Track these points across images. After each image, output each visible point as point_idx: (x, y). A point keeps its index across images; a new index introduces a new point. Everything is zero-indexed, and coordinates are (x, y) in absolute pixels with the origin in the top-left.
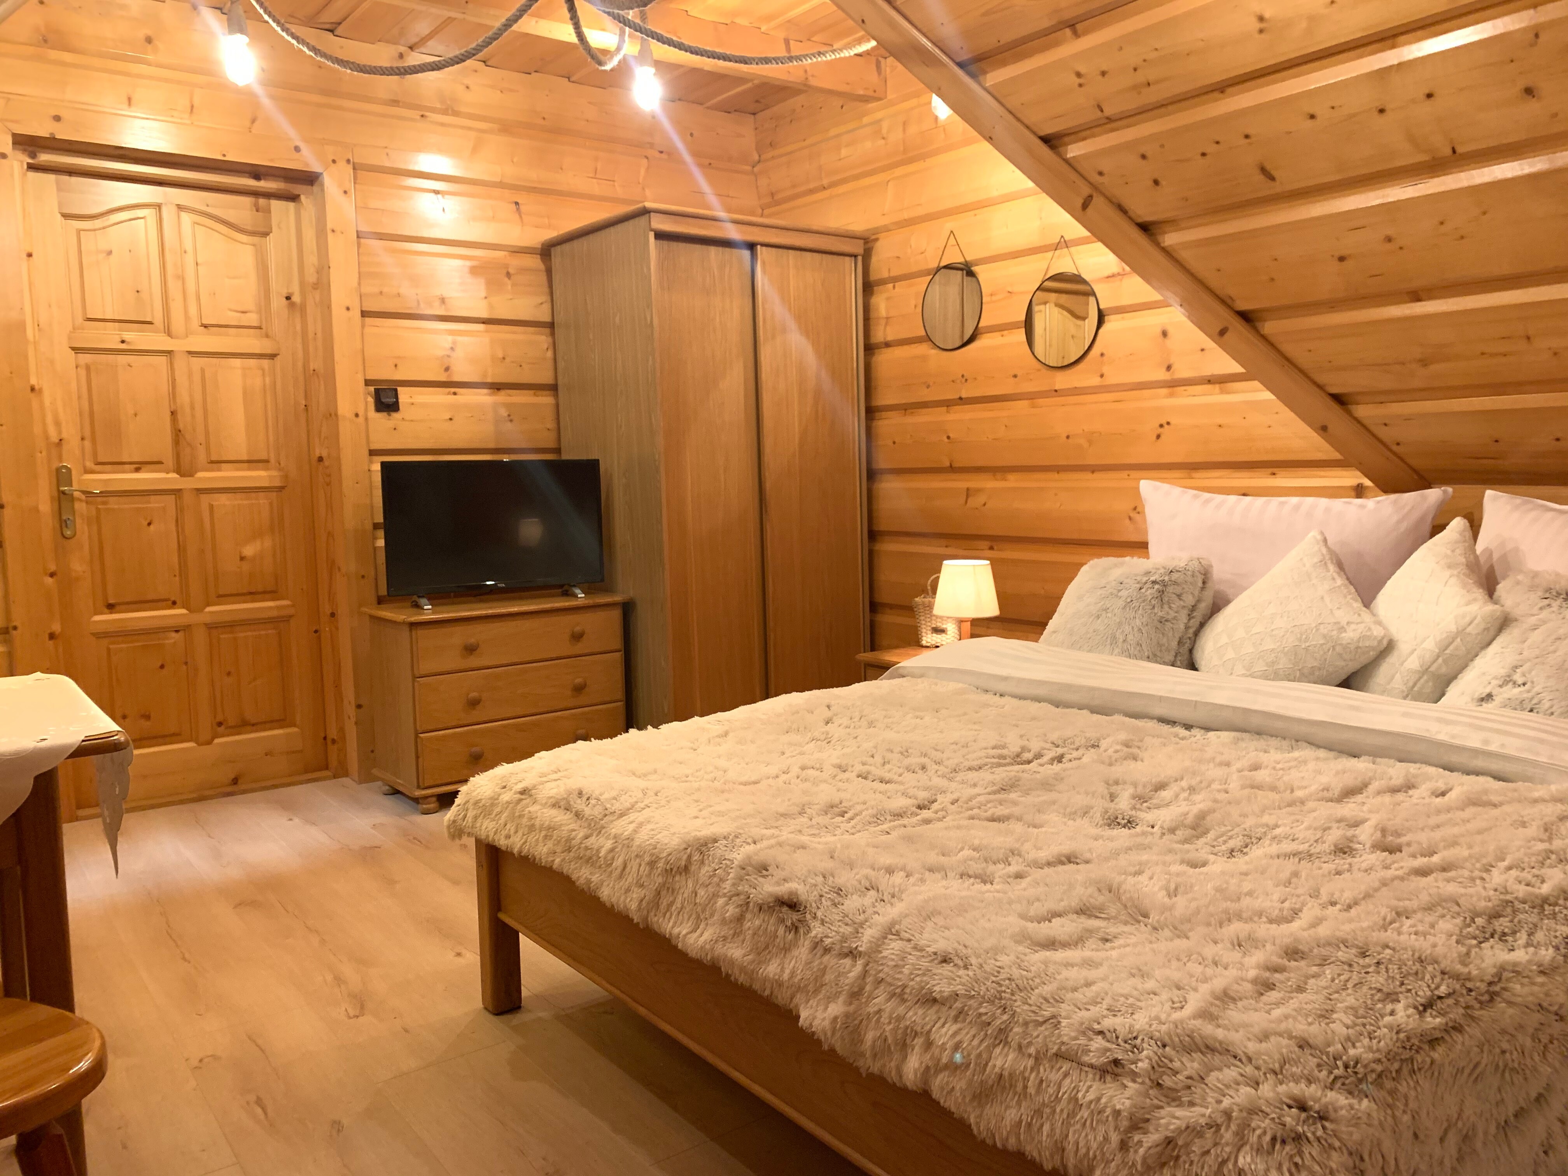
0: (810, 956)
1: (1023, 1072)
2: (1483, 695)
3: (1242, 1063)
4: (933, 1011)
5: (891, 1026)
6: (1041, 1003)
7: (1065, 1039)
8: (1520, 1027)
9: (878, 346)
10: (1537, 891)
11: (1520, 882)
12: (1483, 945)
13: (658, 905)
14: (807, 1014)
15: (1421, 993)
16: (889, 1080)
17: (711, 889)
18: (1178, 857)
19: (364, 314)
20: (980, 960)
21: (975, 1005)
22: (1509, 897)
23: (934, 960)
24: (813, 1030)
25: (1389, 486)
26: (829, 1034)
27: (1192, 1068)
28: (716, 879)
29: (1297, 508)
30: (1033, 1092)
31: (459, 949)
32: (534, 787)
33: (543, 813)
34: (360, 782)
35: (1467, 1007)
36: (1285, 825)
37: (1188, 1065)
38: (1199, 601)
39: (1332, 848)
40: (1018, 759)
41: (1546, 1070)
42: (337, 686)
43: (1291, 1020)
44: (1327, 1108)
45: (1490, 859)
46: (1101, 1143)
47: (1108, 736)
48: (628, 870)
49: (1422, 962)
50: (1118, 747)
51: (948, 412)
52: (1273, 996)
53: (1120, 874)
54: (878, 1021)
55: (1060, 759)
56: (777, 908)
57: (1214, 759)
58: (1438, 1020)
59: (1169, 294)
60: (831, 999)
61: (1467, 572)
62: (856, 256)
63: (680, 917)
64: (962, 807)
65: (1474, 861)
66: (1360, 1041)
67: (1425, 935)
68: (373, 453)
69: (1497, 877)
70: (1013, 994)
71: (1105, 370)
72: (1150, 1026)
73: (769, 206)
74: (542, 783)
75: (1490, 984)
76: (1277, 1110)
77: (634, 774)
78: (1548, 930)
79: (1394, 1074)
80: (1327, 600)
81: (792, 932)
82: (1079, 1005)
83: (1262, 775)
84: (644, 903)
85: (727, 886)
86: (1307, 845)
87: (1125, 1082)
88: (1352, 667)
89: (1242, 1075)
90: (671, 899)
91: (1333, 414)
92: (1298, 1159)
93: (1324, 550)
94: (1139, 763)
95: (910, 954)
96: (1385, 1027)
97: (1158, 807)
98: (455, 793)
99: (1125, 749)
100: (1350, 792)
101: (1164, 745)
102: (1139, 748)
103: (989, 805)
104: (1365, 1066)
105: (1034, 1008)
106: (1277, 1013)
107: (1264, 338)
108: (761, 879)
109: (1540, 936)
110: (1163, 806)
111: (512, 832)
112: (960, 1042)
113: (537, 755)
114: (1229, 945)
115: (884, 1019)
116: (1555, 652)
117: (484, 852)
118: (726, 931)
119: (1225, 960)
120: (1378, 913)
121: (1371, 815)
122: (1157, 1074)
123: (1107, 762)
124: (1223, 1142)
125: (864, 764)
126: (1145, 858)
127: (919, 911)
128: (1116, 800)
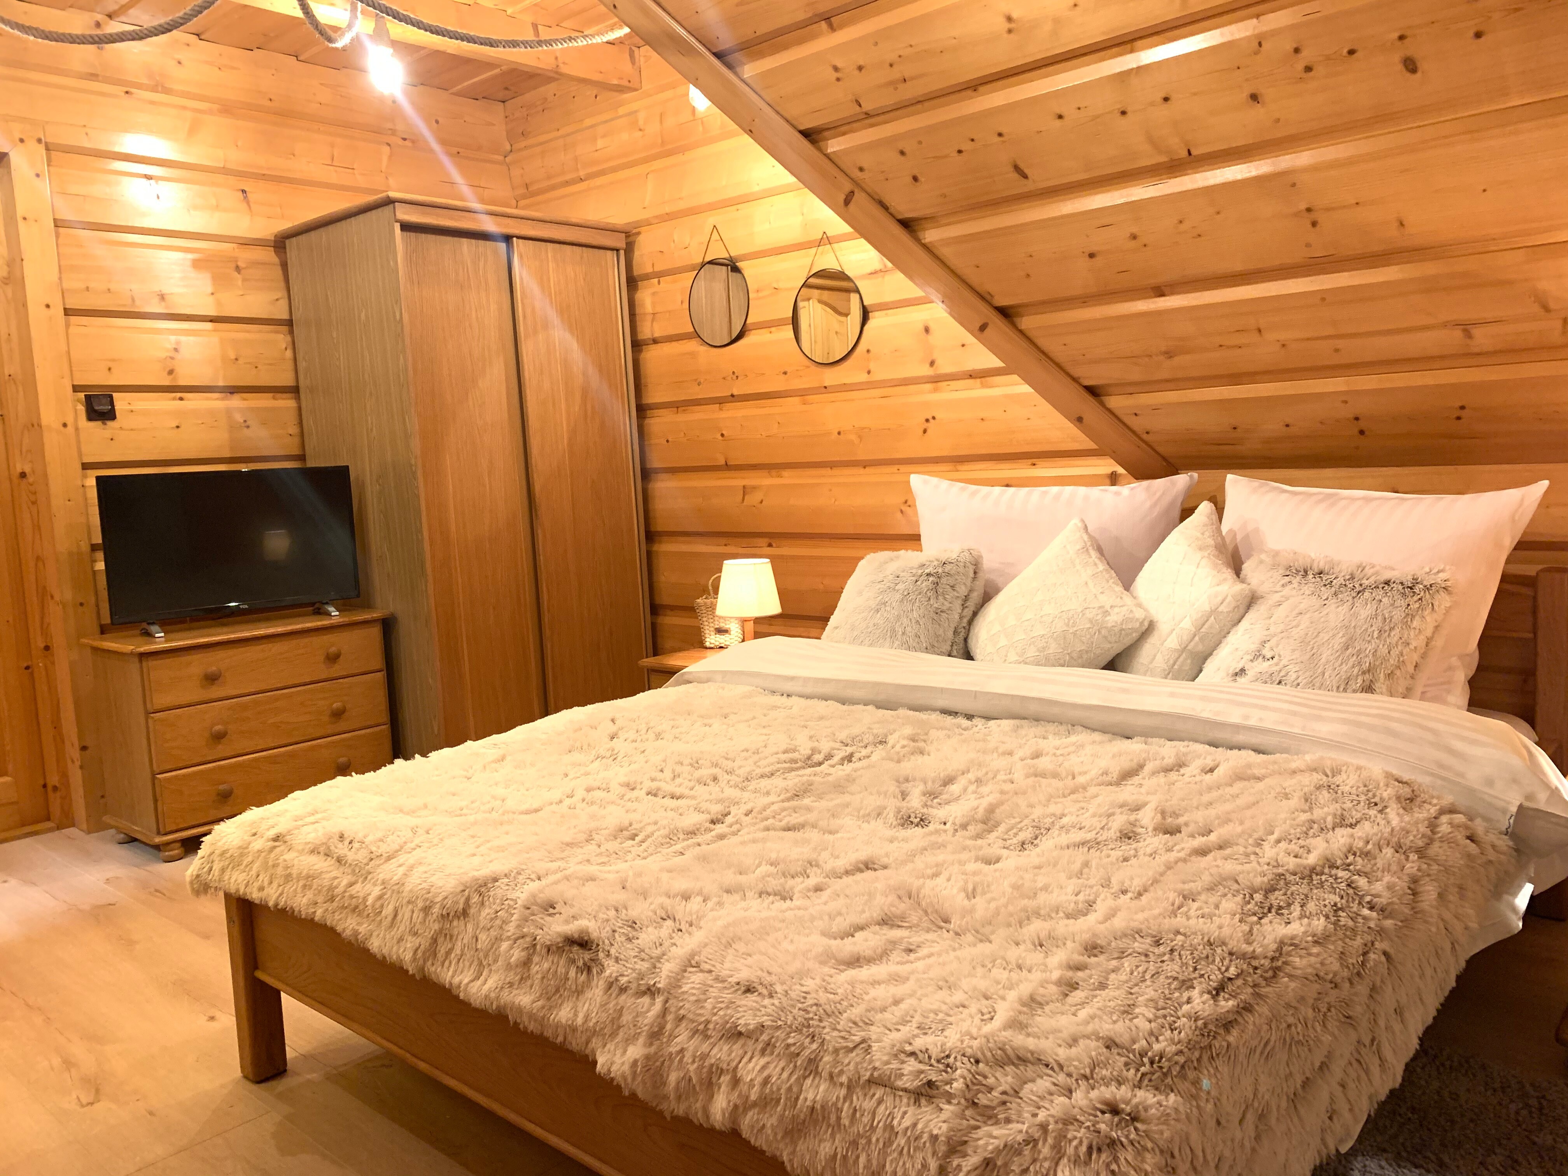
0: (605, 997)
1: (835, 1104)
2: (1237, 671)
3: (1054, 1071)
4: (737, 1046)
5: (696, 1065)
6: (851, 1028)
7: (877, 1064)
8: (1302, 999)
9: (646, 343)
10: (1304, 862)
11: (1289, 854)
12: (1263, 921)
13: (435, 955)
14: (605, 1059)
15: (1213, 977)
16: (695, 1121)
17: (493, 933)
18: (973, 854)
19: (67, 312)
20: (785, 987)
21: (783, 1036)
22: (1280, 870)
23: (737, 990)
24: (612, 1075)
25: (1141, 472)
26: (629, 1080)
27: (1006, 1082)
28: (498, 922)
29: (1057, 497)
30: (847, 1124)
31: (213, 1012)
32: (289, 832)
33: (300, 861)
34: (89, 832)
35: (1255, 986)
36: (1071, 813)
37: (1002, 1080)
38: (971, 591)
39: (1118, 834)
40: (809, 762)
41: (1327, 1038)
42: (57, 726)
43: (1097, 1020)
44: (1138, 1108)
45: (1260, 833)
46: (919, 1170)
47: (895, 731)
48: (399, 917)
49: (1211, 945)
50: (905, 742)
51: (721, 409)
52: (1078, 996)
53: (918, 878)
54: (681, 1061)
55: (849, 758)
56: (567, 948)
57: (997, 748)
58: (1231, 1003)
59: (931, 290)
60: (629, 1040)
61: (1216, 553)
62: (617, 250)
63: (461, 964)
64: (756, 818)
65: (1246, 837)
66: (1163, 1034)
67: (1211, 916)
68: (86, 466)
69: (1269, 852)
70: (820, 1021)
71: (872, 366)
72: (962, 1042)
73: (524, 197)
74: (297, 828)
75: (1273, 959)
76: (1092, 1117)
77: (401, 811)
78: (1318, 900)
79: (1195, 1064)
80: (1091, 585)
81: (585, 973)
82: (889, 1026)
83: (1044, 763)
84: (420, 953)
85: (511, 929)
86: (1094, 832)
87: (941, 1105)
88: (1117, 648)
89: (1055, 1084)
90: (450, 946)
91: (1088, 406)
92: (1114, 1167)
93: (1086, 537)
94: (926, 757)
95: (712, 987)
96: (1184, 1016)
97: (948, 803)
98: (200, 840)
99: (912, 744)
100: (1127, 775)
101: (949, 737)
102: (925, 741)
103: (784, 814)
104: (1169, 1060)
105: (843, 1034)
106: (1083, 1014)
107: (1021, 332)
108: (548, 919)
109: (1311, 906)
110: (952, 801)
111: (266, 884)
112: (769, 1076)
113: (290, 795)
114: (1031, 946)
115: (688, 1058)
116: (1297, 626)
117: (234, 908)
118: (512, 977)
119: (1028, 962)
120: (1167, 899)
121: (1149, 798)
122: (972, 1093)
123: (896, 757)
124: (1041, 1157)
125: (653, 780)
126: (941, 858)
127: (719, 939)
128: (908, 798)
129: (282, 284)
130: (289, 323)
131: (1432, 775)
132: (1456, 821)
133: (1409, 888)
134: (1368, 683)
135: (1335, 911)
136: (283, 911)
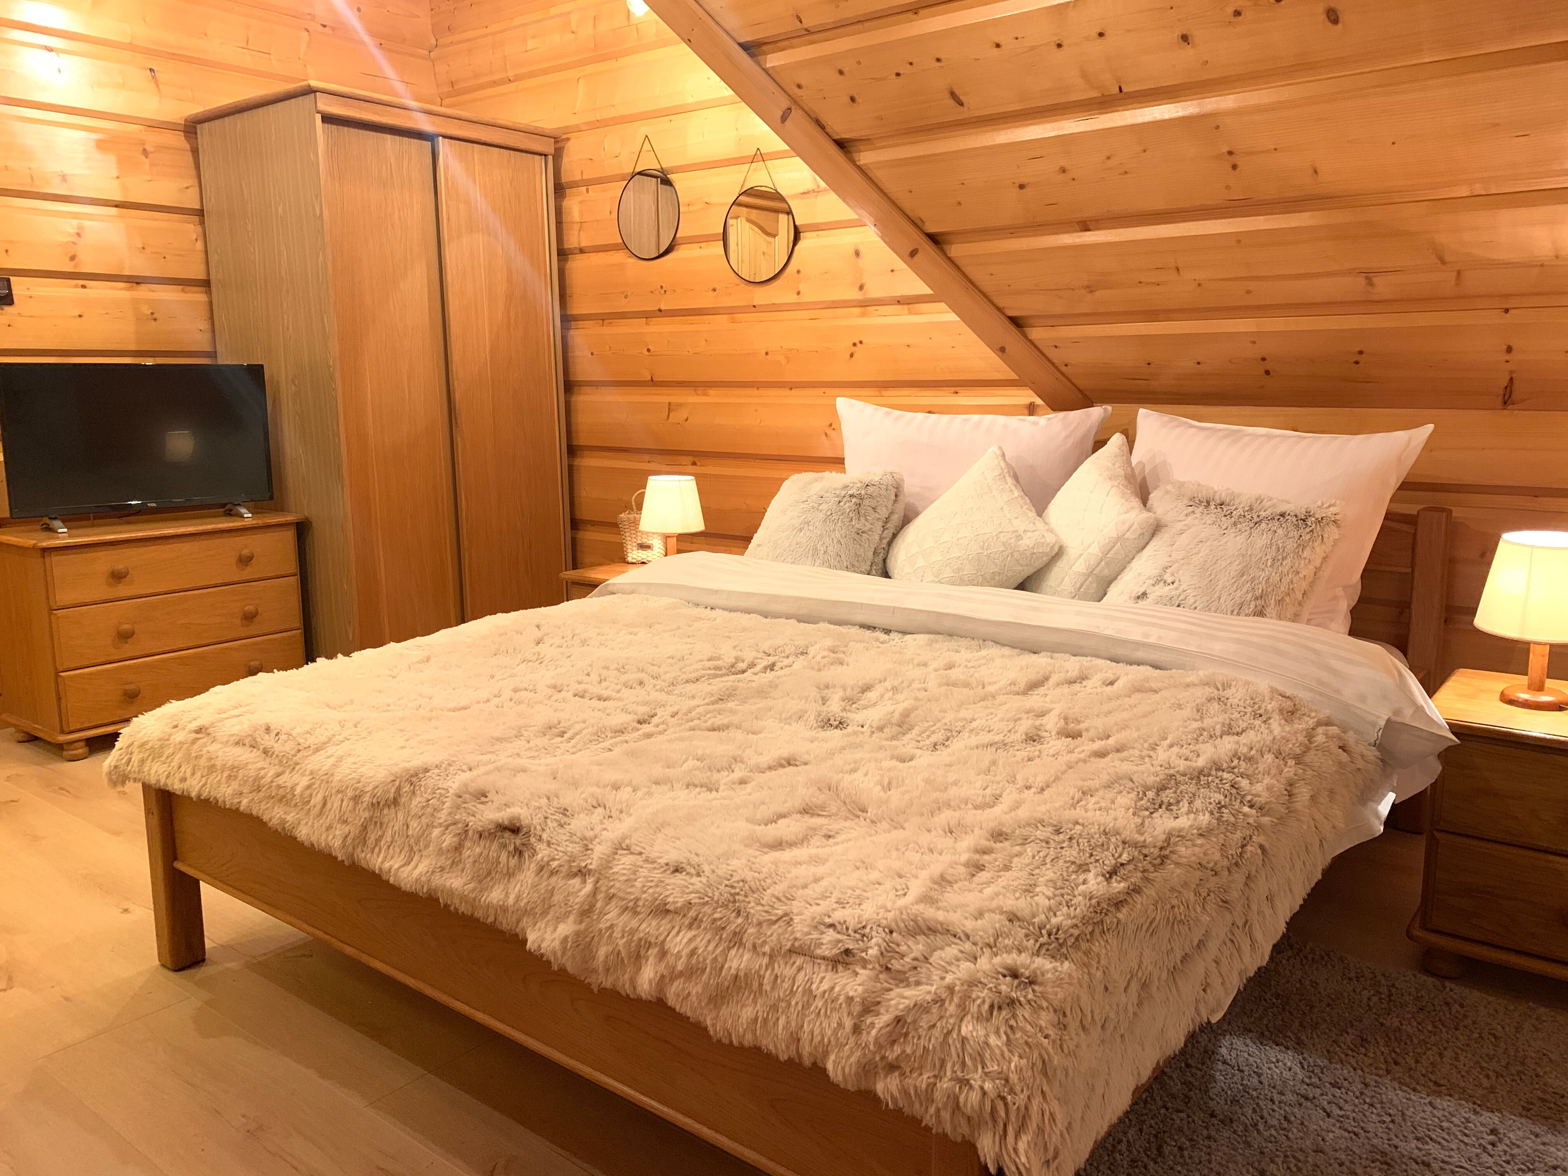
0: (536, 879)
1: (757, 972)
2: (1140, 594)
3: (961, 940)
4: (666, 921)
5: (624, 940)
6: (774, 903)
7: (798, 935)
8: (1186, 884)
9: (572, 252)
10: (1194, 764)
11: (1180, 757)
12: (1154, 815)
13: (365, 842)
14: (535, 937)
15: (1107, 862)
16: (623, 993)
17: (424, 820)
18: (888, 753)
20: (712, 867)
21: (710, 911)
22: (1172, 772)
23: (665, 871)
24: (542, 951)
25: (1058, 404)
26: (559, 955)
27: (917, 950)
28: (429, 810)
29: (978, 424)
30: (768, 989)
31: (126, 905)
32: (212, 724)
33: (224, 752)
35: (1144, 871)
36: (981, 718)
37: (914, 947)
38: (892, 513)
39: (1024, 737)
40: (733, 669)
41: (1206, 919)
43: (1001, 897)
44: (1036, 972)
45: (1155, 739)
46: (835, 1029)
47: (816, 643)
48: (329, 805)
49: (1106, 834)
50: (826, 653)
51: (647, 324)
52: (984, 876)
53: (837, 773)
54: (610, 936)
55: (772, 667)
56: (499, 834)
57: (912, 660)
58: (1122, 885)
59: (864, 213)
60: (559, 920)
61: (1126, 483)
62: (545, 155)
63: (391, 851)
64: (682, 719)
65: (1142, 741)
66: (1060, 910)
67: (1107, 810)
69: (1161, 755)
70: (746, 896)
71: (801, 287)
72: (878, 914)
73: (450, 95)
74: (221, 720)
75: (1161, 849)
76: (994, 980)
77: (328, 706)
78: (1204, 798)
79: (1088, 936)
80: (1006, 509)
81: (516, 857)
82: (810, 900)
83: (956, 674)
84: (349, 840)
85: (442, 816)
86: (1002, 735)
87: (857, 970)
88: (1029, 571)
89: (962, 952)
90: (380, 833)
91: (1010, 335)
92: (1012, 1022)
93: (1003, 464)
94: (845, 667)
95: (642, 867)
96: (1080, 895)
97: (866, 708)
98: (116, 736)
99: (832, 655)
100: (1034, 685)
101: (867, 649)
102: (844, 653)
103: (708, 716)
104: (1065, 932)
105: (767, 908)
106: (989, 891)
107: (950, 260)
108: (480, 806)
109: (1198, 803)
110: (870, 706)
111: (188, 774)
112: (696, 948)
113: (212, 690)
114: (941, 832)
115: (617, 933)
116: (1198, 553)
117: (153, 798)
118: (442, 861)
119: (939, 847)
120: (1068, 793)
121: (1054, 706)
122: (886, 959)
123: (816, 667)
124: (947, 1014)
125: (580, 683)
126: (858, 756)
127: (649, 824)
128: (828, 703)
129: (193, 172)
130: (200, 213)
131: (1312, 691)
132: (1330, 733)
133: (1286, 790)
134: (1259, 608)
135: (1219, 808)
136: (207, 801)
